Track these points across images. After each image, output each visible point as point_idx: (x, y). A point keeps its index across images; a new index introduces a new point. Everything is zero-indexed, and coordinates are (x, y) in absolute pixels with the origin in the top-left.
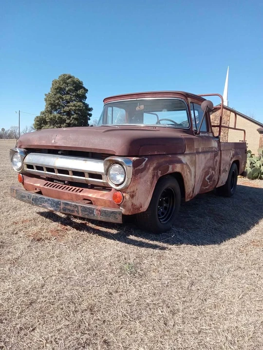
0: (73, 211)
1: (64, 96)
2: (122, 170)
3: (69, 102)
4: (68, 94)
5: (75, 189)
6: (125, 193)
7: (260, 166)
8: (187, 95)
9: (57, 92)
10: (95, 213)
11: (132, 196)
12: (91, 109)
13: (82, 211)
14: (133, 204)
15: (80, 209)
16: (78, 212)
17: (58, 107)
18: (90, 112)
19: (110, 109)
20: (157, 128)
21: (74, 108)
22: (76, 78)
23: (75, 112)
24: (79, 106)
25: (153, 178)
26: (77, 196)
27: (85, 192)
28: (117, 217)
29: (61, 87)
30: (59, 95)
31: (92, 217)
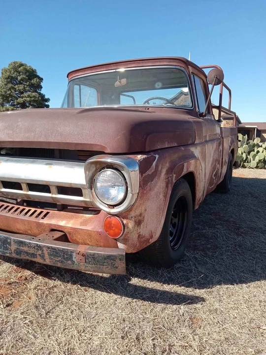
0: (33, 255)
1: (16, 86)
2: (121, 178)
3: (22, 93)
4: (21, 84)
5: (35, 211)
6: (127, 218)
7: (242, 154)
8: (187, 63)
9: (8, 82)
10: (74, 259)
11: (138, 223)
12: (48, 100)
13: (50, 255)
14: (139, 236)
15: (46, 252)
16: (43, 257)
17: (10, 99)
18: (47, 103)
19: (76, 88)
20: (150, 109)
21: (28, 99)
22: (28, 65)
23: (30, 104)
24: (34, 96)
25: (167, 186)
26: (39, 225)
27: (52, 217)
28: (116, 265)
29: (12, 77)
30: (10, 85)
31: (68, 265)
